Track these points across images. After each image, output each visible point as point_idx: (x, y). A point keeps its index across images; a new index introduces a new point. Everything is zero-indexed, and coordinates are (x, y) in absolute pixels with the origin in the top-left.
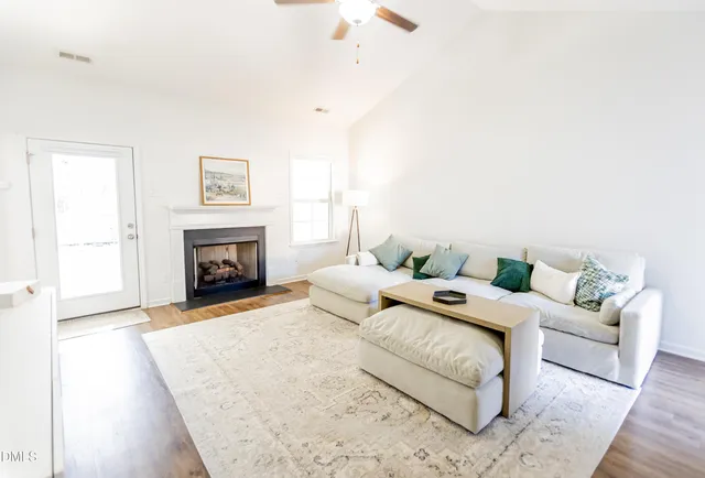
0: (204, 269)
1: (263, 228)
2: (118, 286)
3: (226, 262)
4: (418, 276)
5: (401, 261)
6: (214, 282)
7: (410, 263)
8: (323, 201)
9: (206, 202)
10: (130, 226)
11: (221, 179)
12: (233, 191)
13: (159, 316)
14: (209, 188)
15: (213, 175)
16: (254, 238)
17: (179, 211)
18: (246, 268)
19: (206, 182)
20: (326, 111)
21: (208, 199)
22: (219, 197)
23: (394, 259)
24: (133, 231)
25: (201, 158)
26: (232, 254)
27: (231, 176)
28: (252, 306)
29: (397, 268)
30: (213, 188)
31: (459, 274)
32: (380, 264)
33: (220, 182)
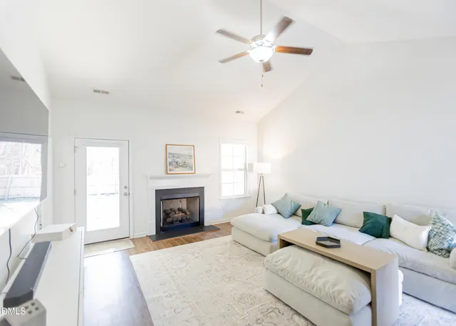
0: (167, 214)
1: (203, 188)
2: (116, 224)
3: (180, 210)
4: (305, 222)
5: (293, 211)
6: (172, 222)
7: (300, 213)
8: (240, 170)
9: (169, 172)
10: (125, 187)
11: (178, 157)
12: (185, 165)
13: (140, 244)
14: (170, 164)
15: (173, 155)
16: (197, 194)
17: (152, 178)
18: (192, 213)
19: (169, 160)
20: (243, 113)
21: (170, 170)
22: (177, 169)
23: (288, 209)
24: (126, 191)
25: (166, 145)
26: (183, 204)
27: (184, 155)
28: (195, 240)
29: (291, 216)
30: (174, 163)
31: (335, 222)
32: (279, 213)
33: (177, 160)
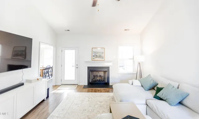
0: (92, 77)
1: (109, 67)
2: (74, 79)
5: (152, 86)
7: (156, 88)
10: (77, 65)
11: (97, 53)
12: (100, 57)
14: (94, 56)
15: (95, 52)
16: (106, 70)
17: (86, 62)
19: (93, 54)
20: (129, 30)
21: (93, 59)
22: (96, 58)
23: (149, 85)
24: (77, 66)
25: (92, 48)
27: (99, 52)
29: (150, 89)
30: (96, 56)
32: (142, 86)
33: (97, 54)
